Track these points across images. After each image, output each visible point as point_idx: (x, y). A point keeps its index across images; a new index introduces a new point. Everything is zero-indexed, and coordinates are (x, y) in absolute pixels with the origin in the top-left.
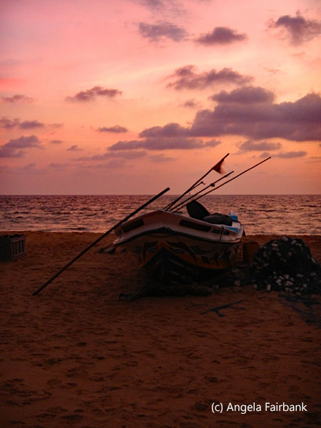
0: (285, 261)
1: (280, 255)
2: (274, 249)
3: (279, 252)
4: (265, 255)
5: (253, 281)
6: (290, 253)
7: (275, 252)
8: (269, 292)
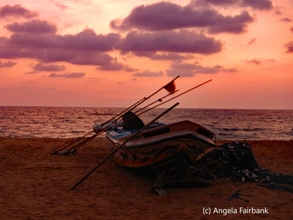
0: (240, 159)
1: (236, 154)
2: (231, 150)
3: (235, 152)
4: (224, 155)
5: (223, 175)
6: (243, 153)
7: (232, 152)
8: (244, 183)
